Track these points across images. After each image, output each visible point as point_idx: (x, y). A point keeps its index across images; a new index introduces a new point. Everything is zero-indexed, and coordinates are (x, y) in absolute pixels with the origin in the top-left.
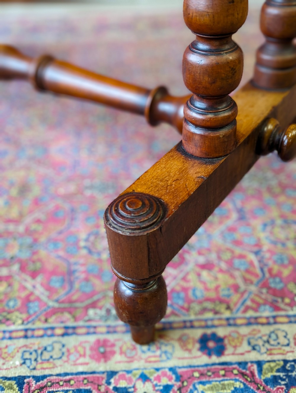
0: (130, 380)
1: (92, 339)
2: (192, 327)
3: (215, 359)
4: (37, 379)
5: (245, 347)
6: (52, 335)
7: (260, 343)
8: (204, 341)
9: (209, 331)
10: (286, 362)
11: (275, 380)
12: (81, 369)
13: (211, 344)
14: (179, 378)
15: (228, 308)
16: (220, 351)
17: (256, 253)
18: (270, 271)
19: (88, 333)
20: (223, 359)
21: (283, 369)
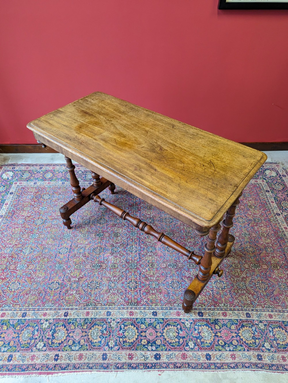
0: (184, 321)
1: (176, 311)
2: (197, 310)
3: (201, 317)
4: (166, 319)
5: (208, 315)
6: (167, 309)
7: (211, 314)
8: (199, 313)
9: (200, 311)
10: (215, 319)
11: (213, 323)
12: (174, 317)
13: (200, 314)
14: (194, 321)
15: (204, 306)
16: (202, 316)
17: (212, 291)
18: (215, 296)
19: (175, 310)
20: (203, 318)
21: (215, 321)
